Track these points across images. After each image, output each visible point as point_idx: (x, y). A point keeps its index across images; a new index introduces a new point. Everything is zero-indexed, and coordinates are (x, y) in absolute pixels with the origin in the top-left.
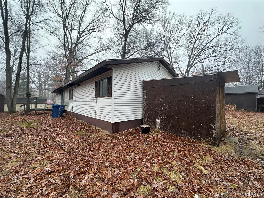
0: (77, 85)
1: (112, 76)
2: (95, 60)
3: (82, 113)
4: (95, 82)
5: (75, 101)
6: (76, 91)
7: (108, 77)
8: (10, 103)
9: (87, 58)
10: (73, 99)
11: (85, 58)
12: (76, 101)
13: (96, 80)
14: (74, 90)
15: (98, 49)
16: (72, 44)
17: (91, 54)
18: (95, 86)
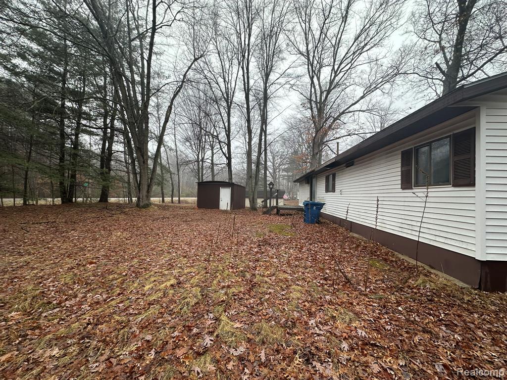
0: (345, 165)
1: (475, 128)
2: (364, 111)
3: (361, 220)
4: (400, 152)
5: (340, 195)
6: (344, 175)
7: (455, 132)
8: (251, 197)
9: (347, 111)
10: (334, 192)
11: (343, 113)
12: (343, 195)
13: (404, 148)
14: (336, 175)
15: (370, 87)
16: (322, 93)
17: (356, 100)
18: (400, 161)
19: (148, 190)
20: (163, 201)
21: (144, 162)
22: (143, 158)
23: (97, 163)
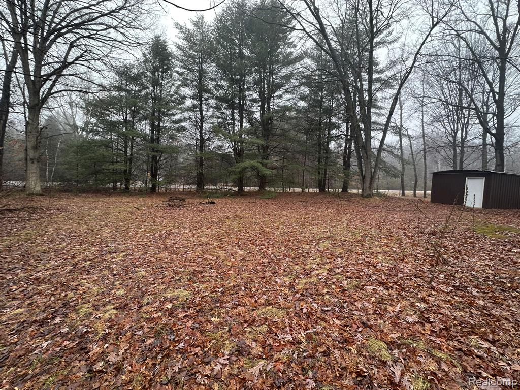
19: (371, 182)
20: (403, 194)
21: (367, 158)
22: (367, 154)
23: (341, 161)
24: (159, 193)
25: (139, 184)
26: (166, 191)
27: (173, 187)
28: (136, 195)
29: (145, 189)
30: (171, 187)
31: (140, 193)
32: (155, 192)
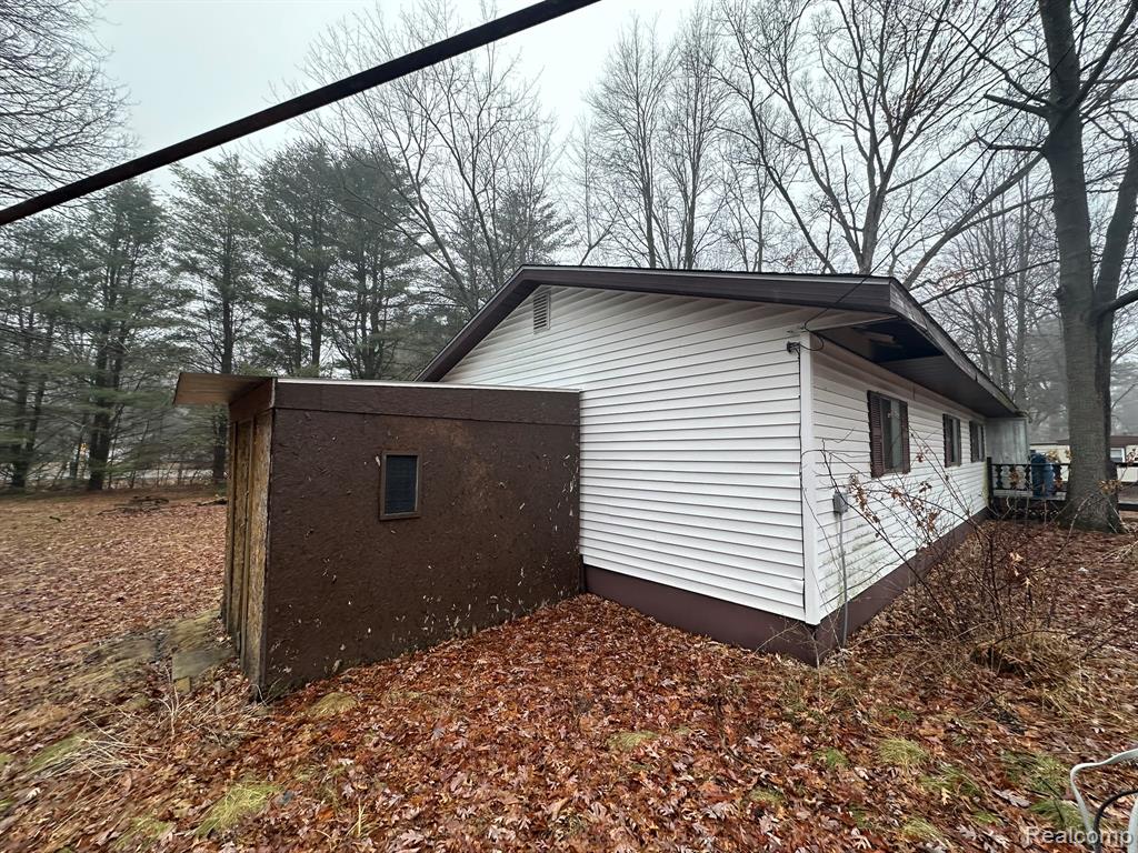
24: (110, 492)
25: (53, 472)
26: (132, 486)
27: (149, 475)
28: (46, 497)
29: (69, 484)
30: (147, 476)
31: (56, 491)
32: (101, 488)
